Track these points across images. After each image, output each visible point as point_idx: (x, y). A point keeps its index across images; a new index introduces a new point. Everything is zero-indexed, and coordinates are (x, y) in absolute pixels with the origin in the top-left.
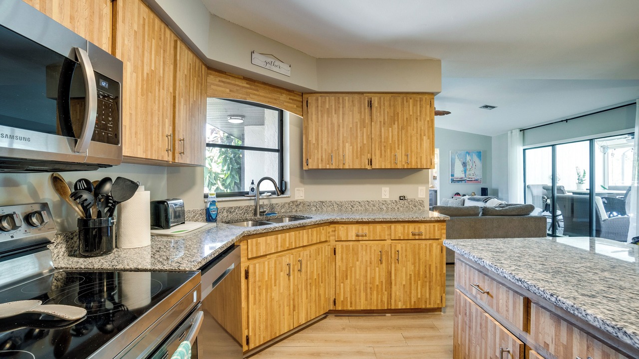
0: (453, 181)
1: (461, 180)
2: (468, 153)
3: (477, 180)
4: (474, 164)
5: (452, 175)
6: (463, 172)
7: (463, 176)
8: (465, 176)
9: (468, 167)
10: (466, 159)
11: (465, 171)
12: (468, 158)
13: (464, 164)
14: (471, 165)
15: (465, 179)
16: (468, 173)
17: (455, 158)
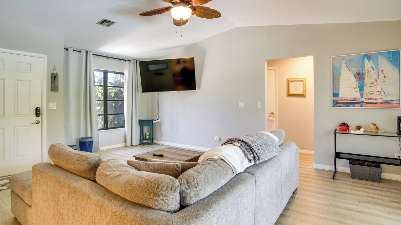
0: (336, 104)
1: (352, 103)
2: (369, 57)
3: (387, 103)
4: (381, 75)
5: (336, 95)
6: (358, 89)
7: (357, 95)
8: (362, 95)
9: (367, 80)
10: (363, 66)
11: (361, 88)
12: (368, 64)
13: (360, 76)
14: (375, 76)
15: (362, 100)
16: (366, 90)
17: (341, 68)
